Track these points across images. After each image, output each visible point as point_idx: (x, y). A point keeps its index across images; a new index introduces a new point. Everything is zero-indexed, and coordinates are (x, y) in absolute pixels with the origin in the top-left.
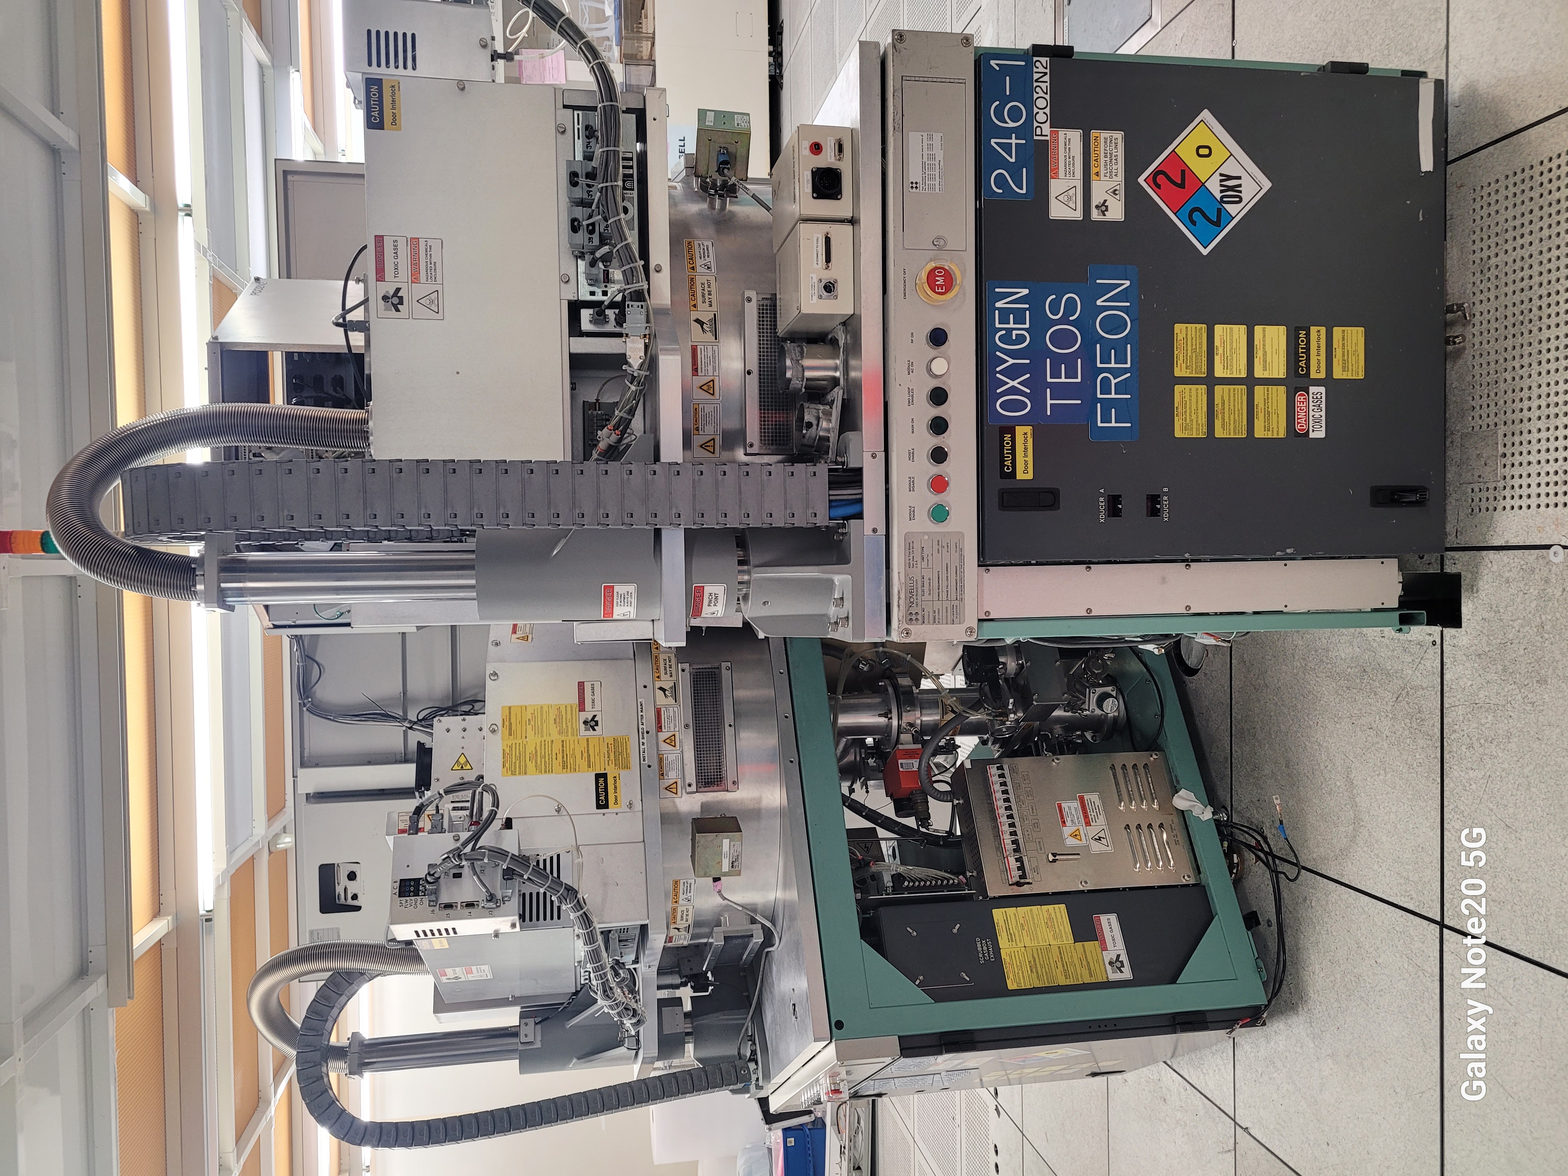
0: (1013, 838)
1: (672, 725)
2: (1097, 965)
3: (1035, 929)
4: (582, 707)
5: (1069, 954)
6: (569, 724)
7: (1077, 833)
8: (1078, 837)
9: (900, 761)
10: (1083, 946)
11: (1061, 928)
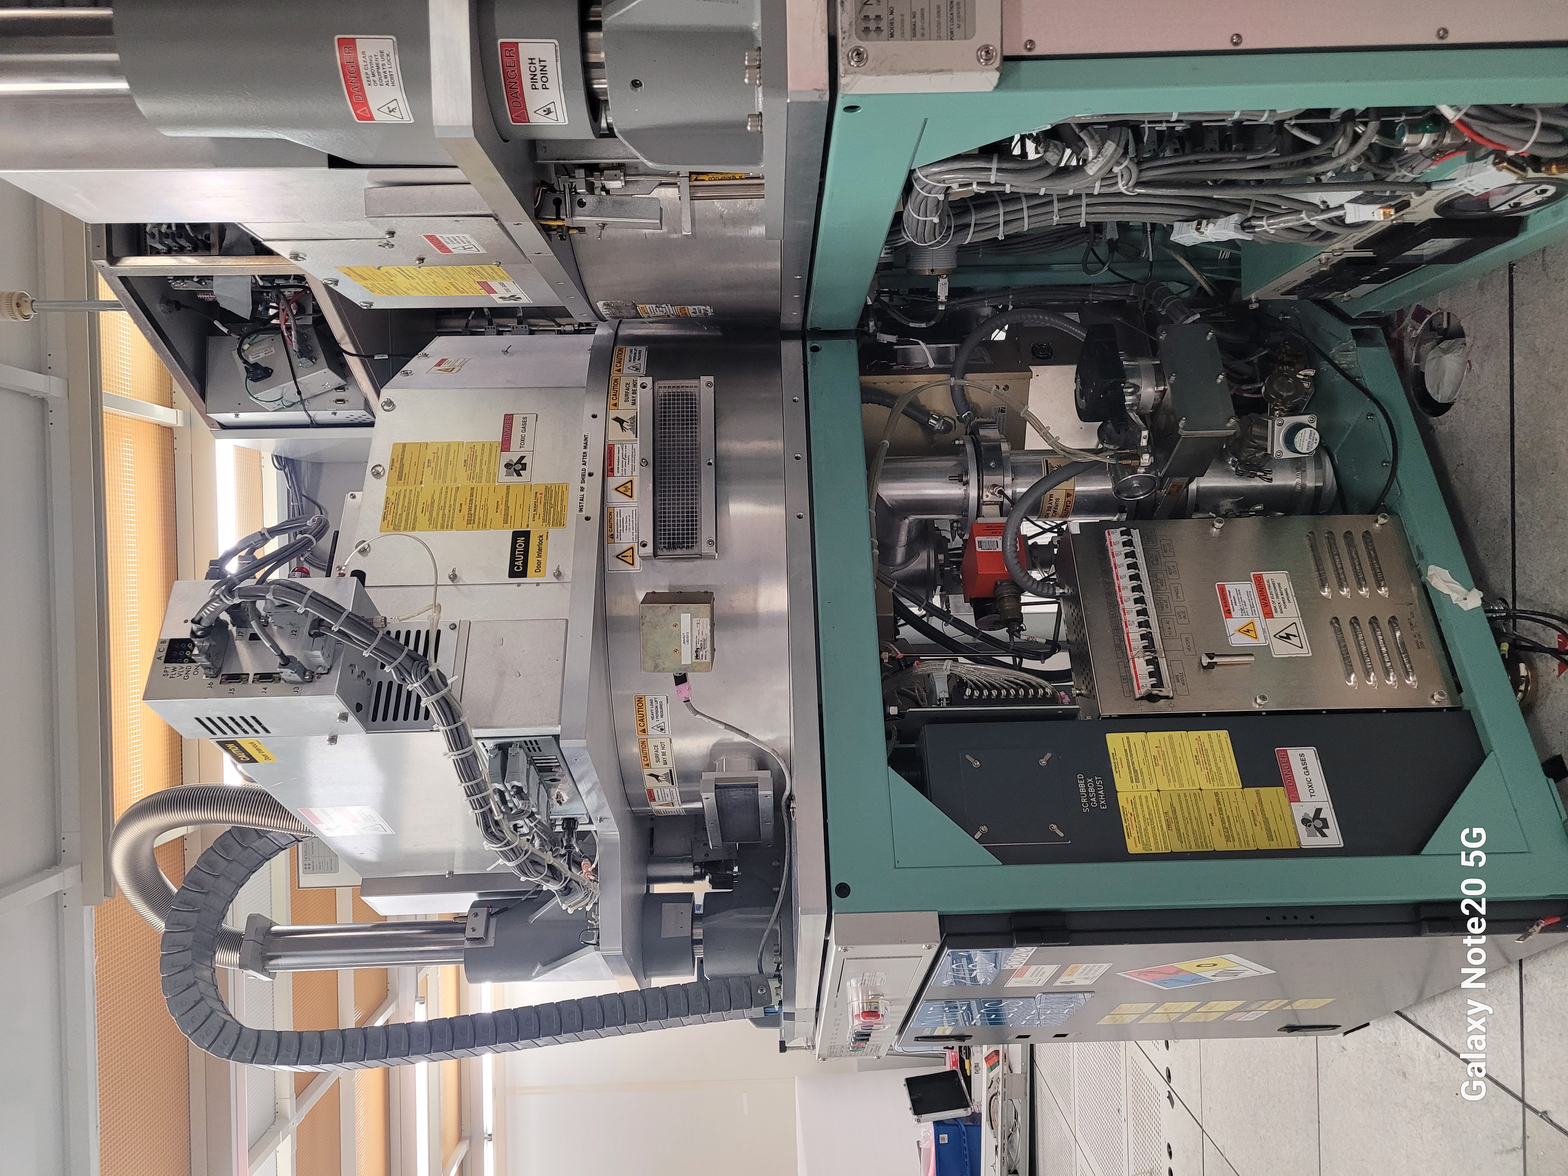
0: (1144, 630)
1: (629, 468)
2: (1281, 824)
3: (1177, 765)
4: (506, 445)
5: (1234, 805)
6: (485, 467)
7: (1250, 627)
8: (1252, 633)
9: (977, 539)
10: (1258, 793)
11: (1221, 765)
